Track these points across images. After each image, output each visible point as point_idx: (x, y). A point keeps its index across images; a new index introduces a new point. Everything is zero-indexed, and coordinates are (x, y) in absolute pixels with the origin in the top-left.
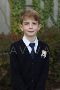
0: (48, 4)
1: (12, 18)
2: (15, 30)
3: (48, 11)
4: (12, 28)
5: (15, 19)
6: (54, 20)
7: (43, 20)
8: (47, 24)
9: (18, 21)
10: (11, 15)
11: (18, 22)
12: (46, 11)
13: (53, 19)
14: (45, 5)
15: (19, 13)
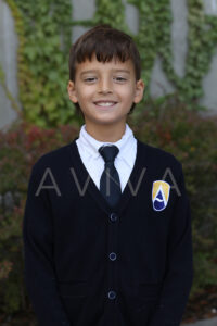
0: (151, 17)
1: (24, 67)
2: (34, 111)
3: (152, 39)
4: (23, 103)
5: (33, 70)
6: (172, 71)
8: (148, 88)
9: (46, 79)
10: (21, 58)
11: (44, 84)
12: (144, 39)
13: (169, 68)
14: (140, 24)
15: (48, 49)
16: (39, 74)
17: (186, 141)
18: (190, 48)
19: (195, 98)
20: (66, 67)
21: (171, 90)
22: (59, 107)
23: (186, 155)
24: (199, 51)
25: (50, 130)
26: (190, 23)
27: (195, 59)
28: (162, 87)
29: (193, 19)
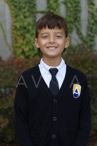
0: (72, 9)
1: (15, 32)
2: (19, 51)
3: (72, 19)
4: (14, 48)
5: (19, 33)
6: (81, 34)
8: (70, 41)
9: (25, 37)
10: (14, 28)
11: (24, 39)
12: (68, 19)
13: (80, 32)
14: (67, 12)
15: (26, 24)
16: (22, 35)
17: (87, 65)
18: (89, 23)
19: (91, 46)
20: (34, 32)
21: (80, 42)
22: (30, 49)
24: (93, 24)
25: (26, 60)
26: (89, 12)
27: (91, 28)
29: (91, 10)
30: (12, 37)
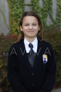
0: (46, 3)
1: (11, 17)
2: (14, 30)
3: (47, 9)
4: (11, 27)
5: (14, 18)
6: (52, 18)
7: (42, 18)
8: (46, 23)
9: (17, 21)
10: (10, 15)
11: (17, 22)
12: (45, 9)
13: (52, 17)
15: (18, 12)
16: (15, 19)
17: (56, 38)
18: (58, 11)
19: (59, 26)
21: (52, 23)
23: (56, 42)
24: (60, 12)
26: (57, 4)
27: (59, 15)
28: (49, 23)
29: (58, 3)
30: (10, 21)
